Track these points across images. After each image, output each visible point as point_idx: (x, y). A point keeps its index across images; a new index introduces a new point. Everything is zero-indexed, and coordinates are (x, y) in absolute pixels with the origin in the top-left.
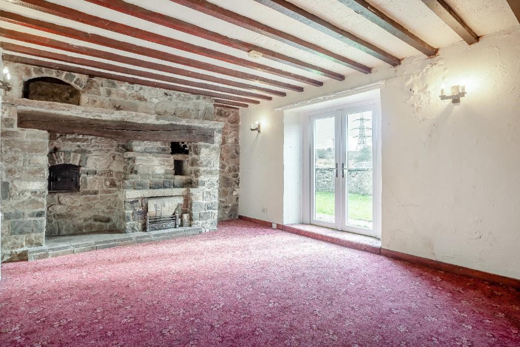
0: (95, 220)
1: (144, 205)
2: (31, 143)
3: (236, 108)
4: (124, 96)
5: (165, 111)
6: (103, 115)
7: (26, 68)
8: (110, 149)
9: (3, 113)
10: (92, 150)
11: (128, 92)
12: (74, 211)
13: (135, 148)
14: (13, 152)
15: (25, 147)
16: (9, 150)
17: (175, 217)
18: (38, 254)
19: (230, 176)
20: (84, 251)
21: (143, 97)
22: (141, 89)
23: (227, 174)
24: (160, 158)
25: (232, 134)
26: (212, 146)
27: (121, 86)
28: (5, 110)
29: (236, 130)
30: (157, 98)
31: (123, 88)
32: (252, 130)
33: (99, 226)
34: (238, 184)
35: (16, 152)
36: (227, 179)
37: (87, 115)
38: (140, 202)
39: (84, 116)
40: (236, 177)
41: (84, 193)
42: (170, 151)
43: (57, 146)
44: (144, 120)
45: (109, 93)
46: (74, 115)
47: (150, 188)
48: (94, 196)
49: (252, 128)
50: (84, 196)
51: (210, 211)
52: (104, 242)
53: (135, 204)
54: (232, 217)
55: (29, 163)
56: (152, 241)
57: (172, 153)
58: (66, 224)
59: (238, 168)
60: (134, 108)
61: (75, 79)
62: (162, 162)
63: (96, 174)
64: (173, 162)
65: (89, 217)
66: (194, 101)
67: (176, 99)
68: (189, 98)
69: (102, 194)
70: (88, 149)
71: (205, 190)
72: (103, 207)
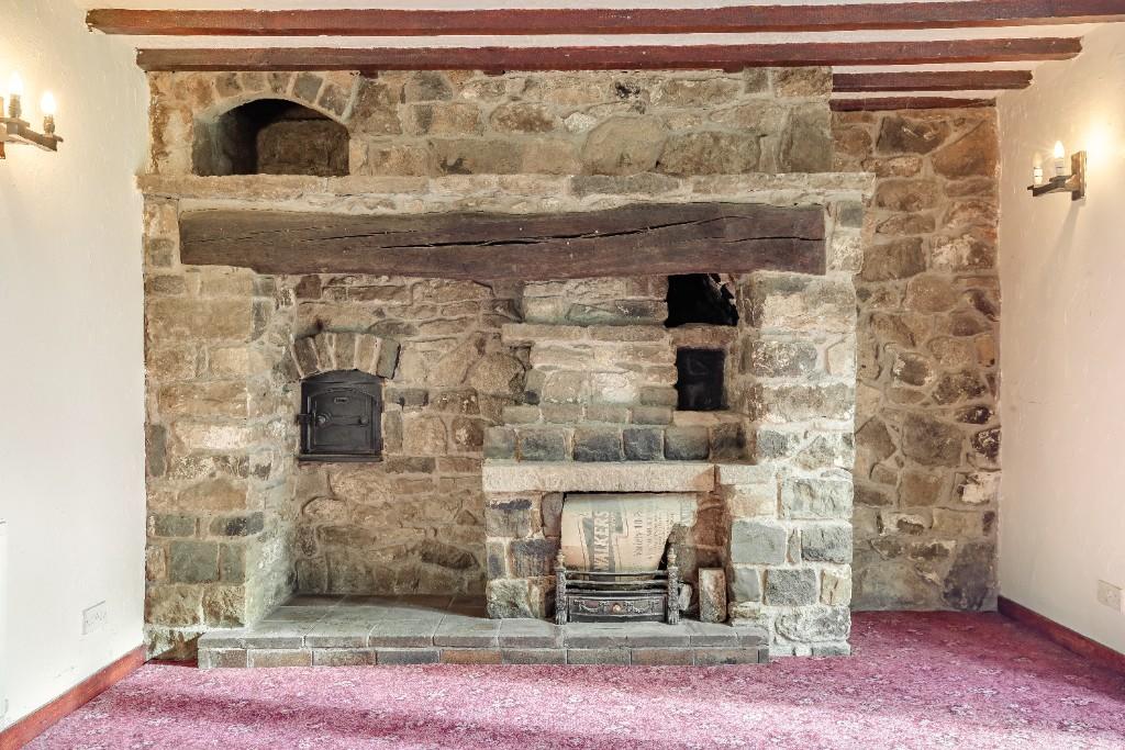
0: (426, 558)
1: (550, 521)
2: (213, 307)
3: (977, 103)
4: (474, 123)
5: (622, 158)
6: (399, 198)
7: (200, 83)
8: (470, 315)
9: (147, 224)
10: (415, 321)
11: (487, 106)
12: (368, 522)
13: (535, 310)
14: (172, 339)
15: (199, 321)
16: (163, 334)
17: (666, 577)
18: (220, 650)
19: (949, 415)
20: (341, 662)
21: (539, 118)
22: (528, 84)
23: (934, 406)
24: (620, 345)
25: (953, 225)
26: (814, 282)
27: (462, 87)
28: (152, 216)
29: (975, 206)
30: (588, 109)
31: (468, 94)
32: (1038, 191)
33: (437, 577)
34: (992, 451)
35: (180, 336)
36: (934, 429)
37: (352, 204)
38: (534, 507)
39: (341, 209)
40: (982, 420)
41: (395, 466)
42: (665, 315)
43: (323, 317)
44: (535, 199)
45: (425, 120)
46: (317, 208)
47: (576, 457)
48: (425, 475)
49: (1039, 182)
50: (393, 476)
51: (815, 567)
52: (397, 642)
53: (521, 514)
54: (964, 604)
55: (210, 369)
56: (559, 661)
57: (670, 323)
58: (349, 561)
59: (992, 379)
60: (506, 160)
61: (321, 91)
62: (628, 360)
63: (426, 402)
64: (669, 357)
65: (410, 546)
66: (742, 96)
67: (664, 100)
68: (719, 91)
69: (445, 471)
70: (407, 320)
71: (789, 475)
72: (448, 517)
